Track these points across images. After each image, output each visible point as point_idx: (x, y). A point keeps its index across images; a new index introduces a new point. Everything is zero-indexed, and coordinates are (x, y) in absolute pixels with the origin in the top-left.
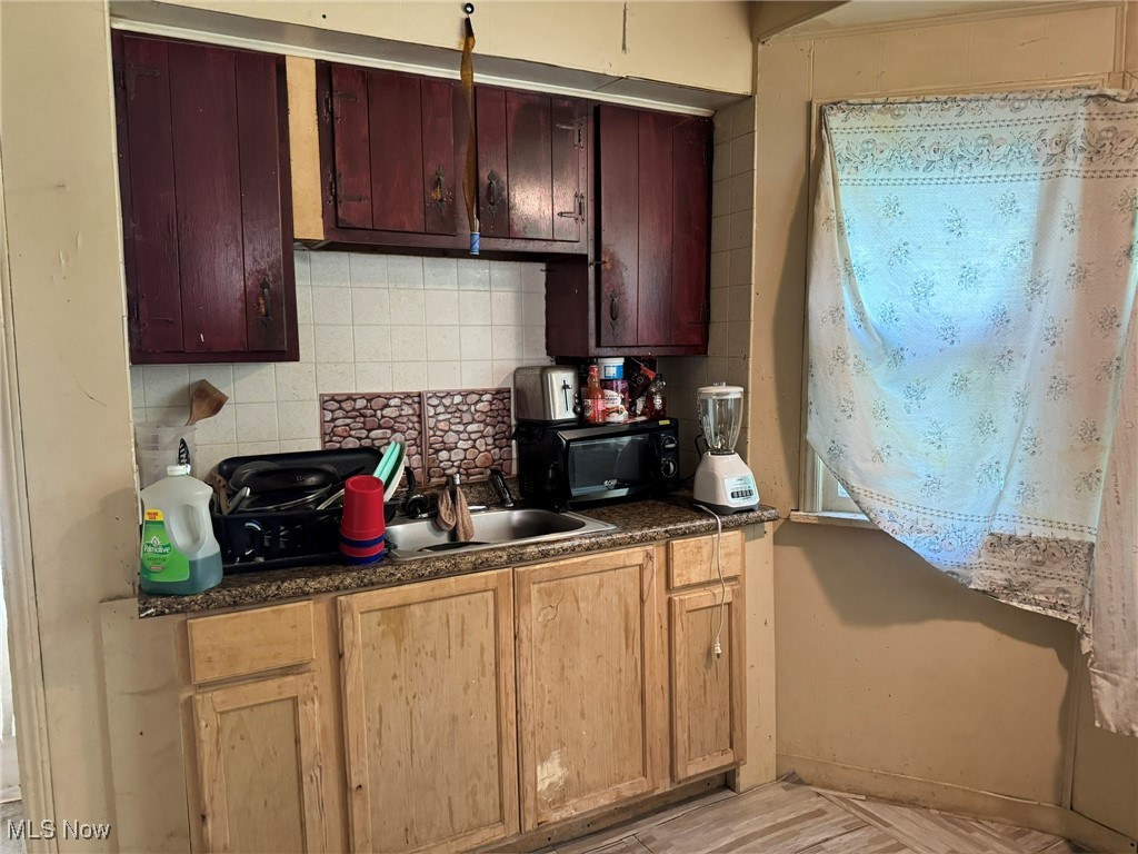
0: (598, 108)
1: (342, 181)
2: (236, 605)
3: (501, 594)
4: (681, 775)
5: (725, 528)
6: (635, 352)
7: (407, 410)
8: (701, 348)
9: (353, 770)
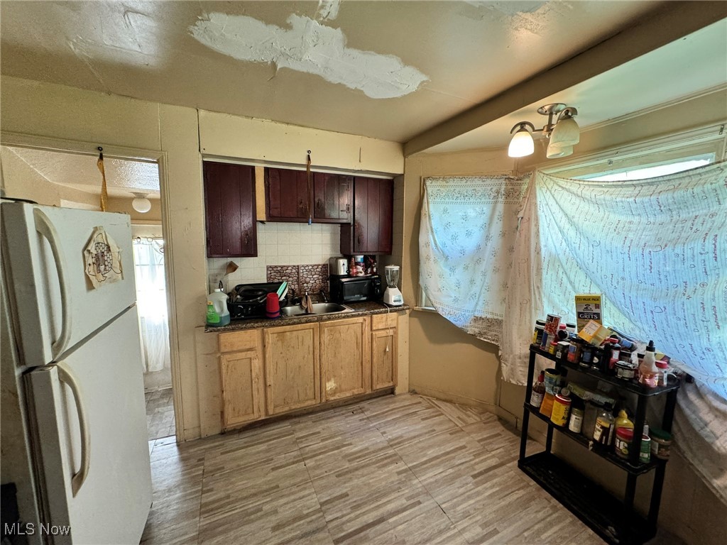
0: (355, 177)
1: (272, 203)
2: (233, 330)
3: (315, 330)
4: (374, 388)
5: (391, 311)
6: (366, 254)
7: (294, 271)
8: (389, 252)
9: (268, 380)
